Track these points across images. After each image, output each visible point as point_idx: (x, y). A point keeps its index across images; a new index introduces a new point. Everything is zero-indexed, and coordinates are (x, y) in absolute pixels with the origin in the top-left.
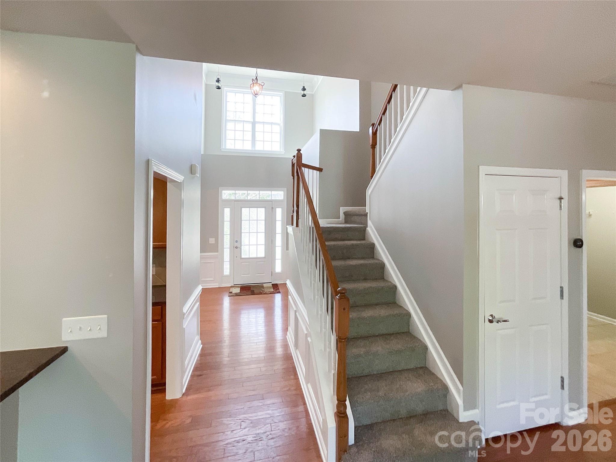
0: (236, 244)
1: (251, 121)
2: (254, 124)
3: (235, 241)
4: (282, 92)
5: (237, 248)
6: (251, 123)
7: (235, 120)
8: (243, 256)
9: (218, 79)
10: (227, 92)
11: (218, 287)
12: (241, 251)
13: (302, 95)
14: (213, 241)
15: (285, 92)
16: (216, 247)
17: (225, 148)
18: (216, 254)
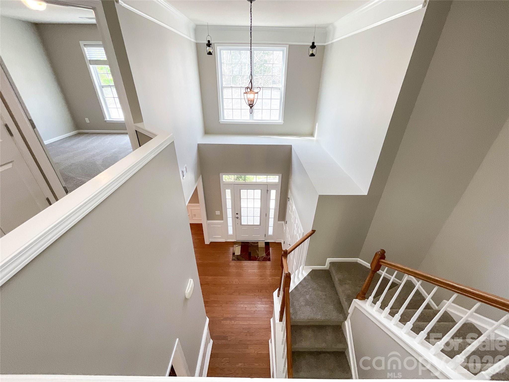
0: (237, 216)
3: (236, 214)
4: (285, 47)
8: (243, 223)
9: (209, 41)
10: (220, 50)
11: (224, 241)
12: (241, 220)
13: (310, 54)
14: (218, 213)
15: (289, 45)
16: (221, 217)
17: (224, 119)
18: (222, 221)
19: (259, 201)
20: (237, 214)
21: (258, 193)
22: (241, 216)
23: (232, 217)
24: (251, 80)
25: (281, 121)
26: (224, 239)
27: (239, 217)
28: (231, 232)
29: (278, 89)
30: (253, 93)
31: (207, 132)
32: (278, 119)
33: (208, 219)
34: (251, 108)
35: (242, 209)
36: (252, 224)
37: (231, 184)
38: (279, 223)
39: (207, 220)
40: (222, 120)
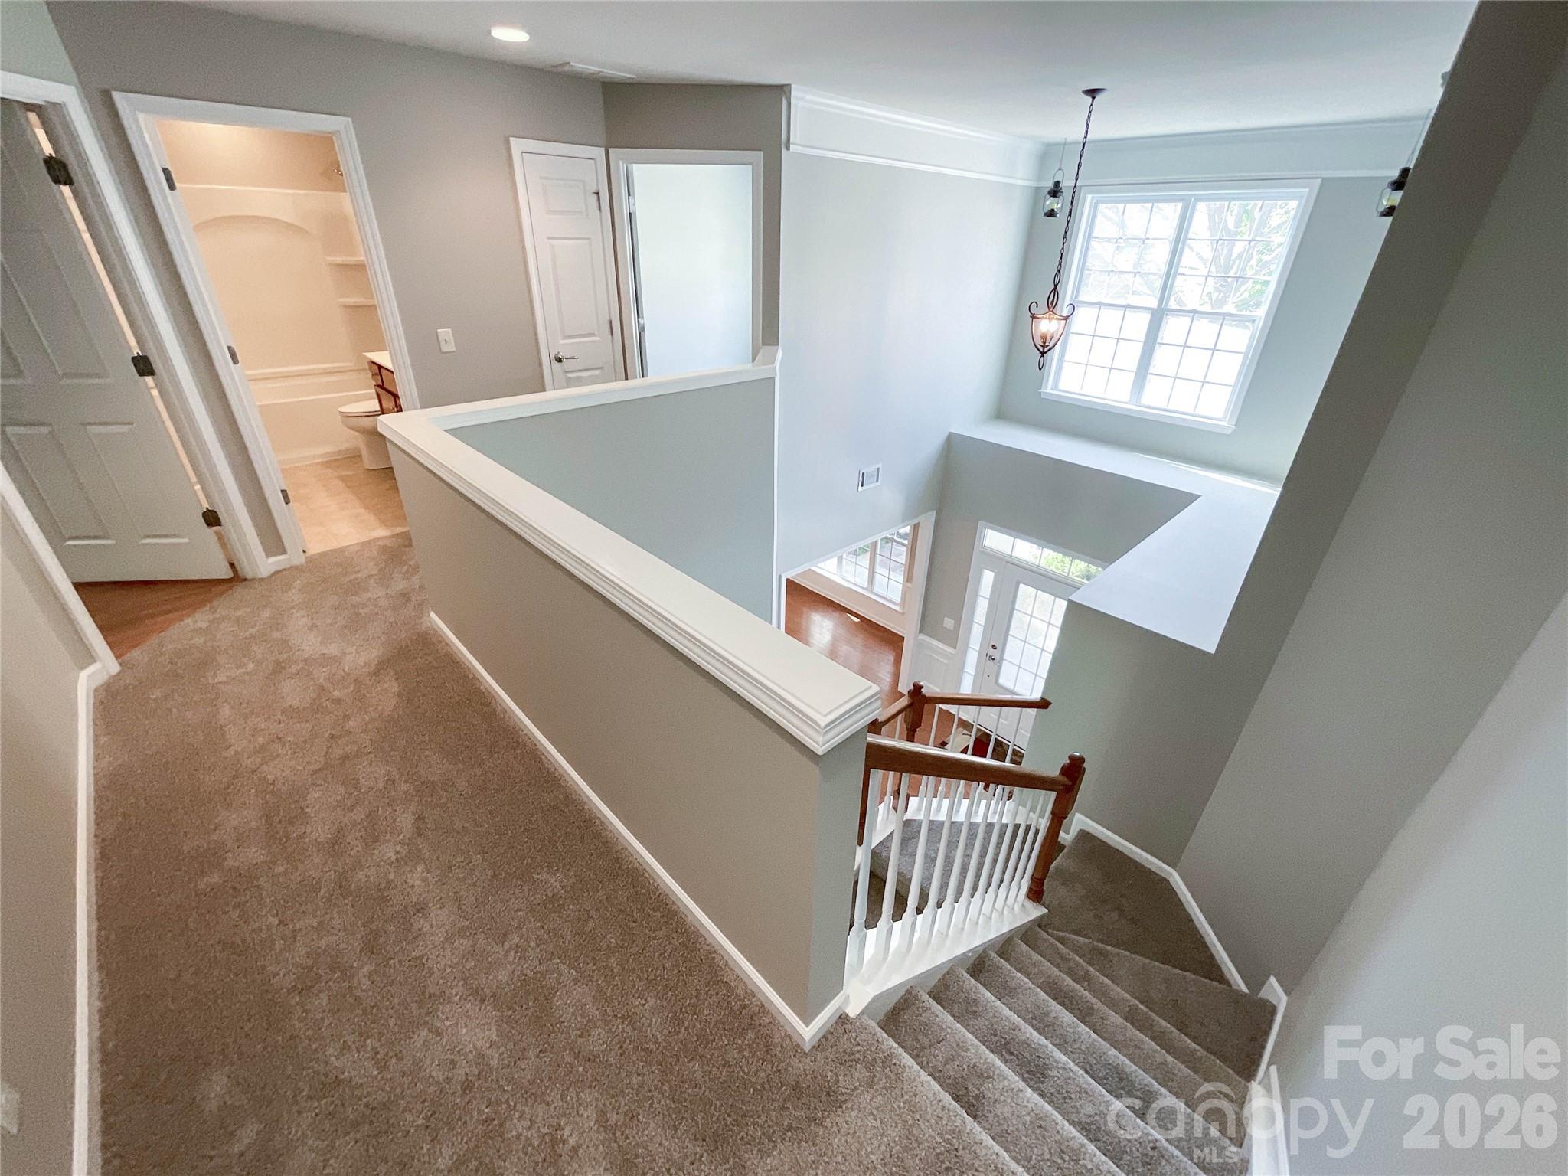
0: (991, 652)
3: (991, 645)
4: (1303, 186)
5: (993, 659)
8: (1001, 679)
9: (1057, 184)
10: (1097, 203)
12: (999, 668)
13: (1381, 209)
15: (1324, 180)
16: (952, 638)
17: (1055, 387)
18: (950, 650)
20: (994, 647)
21: (1058, 607)
22: (1002, 659)
23: (979, 651)
24: (1056, 286)
25: (1227, 424)
27: (997, 657)
29: (1249, 321)
30: (1056, 319)
31: (1002, 413)
32: (1220, 415)
33: (922, 629)
34: (1043, 356)
35: (1010, 639)
37: (1000, 559)
39: (921, 631)
40: (1048, 389)
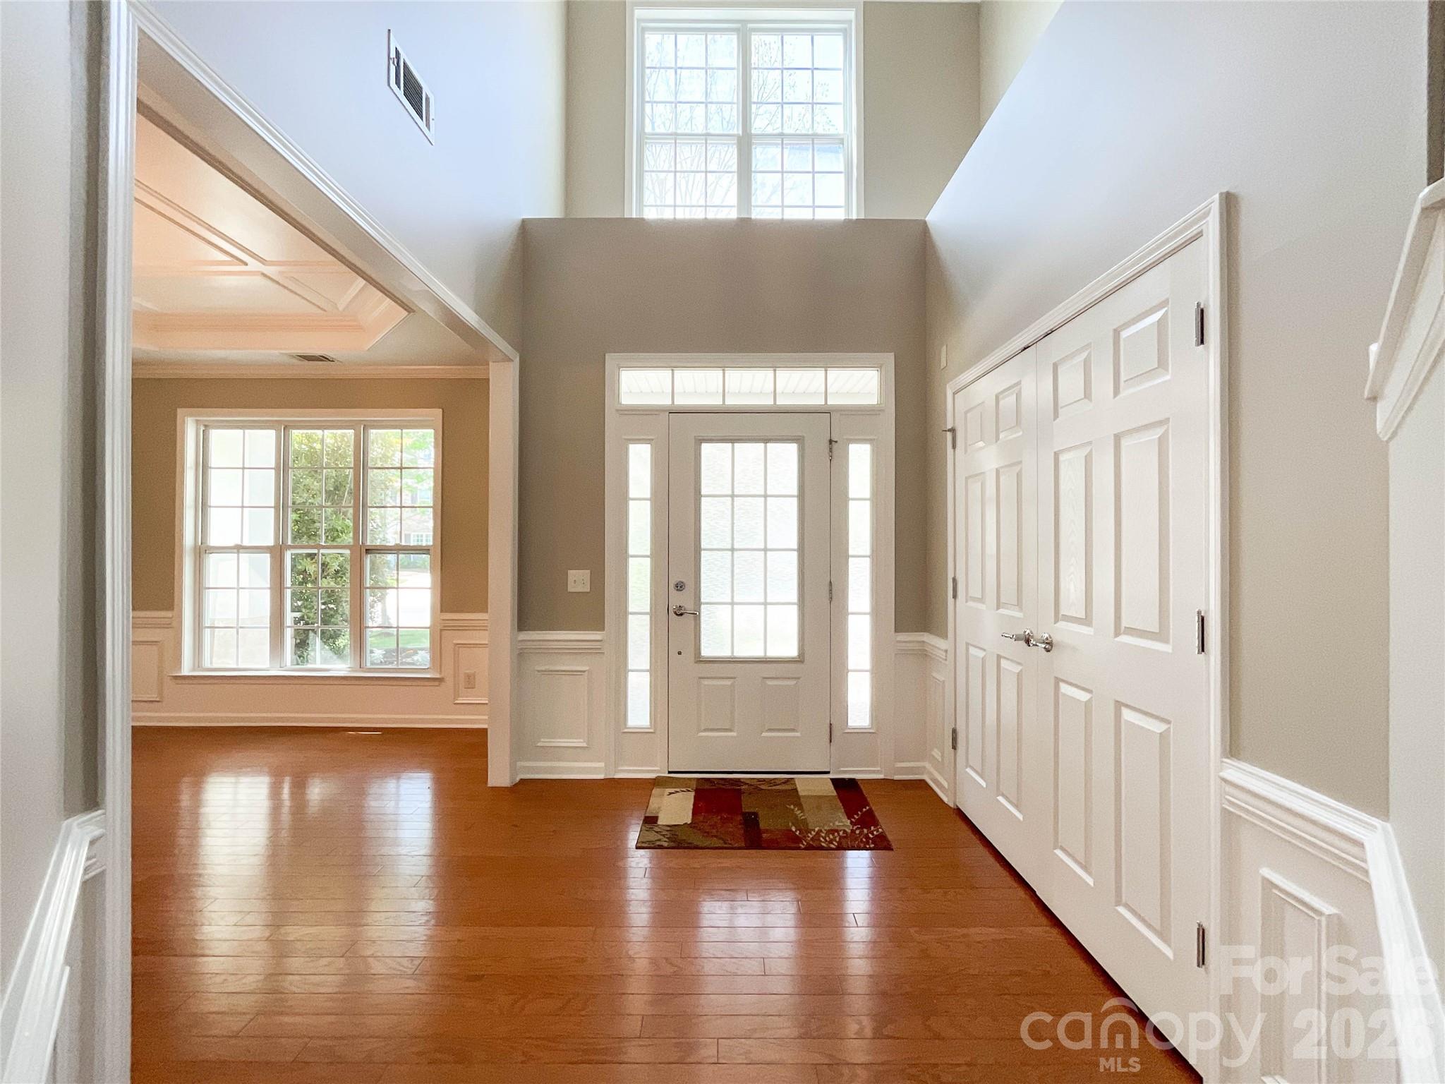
0: (677, 599)
1: (735, 132)
2: (745, 143)
5: (681, 614)
6: (736, 138)
7: (676, 134)
8: (706, 652)
11: (601, 776)
12: (697, 625)
14: (578, 580)
16: (594, 608)
18: (597, 636)
19: (791, 508)
20: (680, 587)
21: (785, 456)
22: (698, 601)
23: (654, 614)
26: (602, 764)
27: (689, 606)
28: (639, 713)
35: (705, 555)
36: (757, 652)
37: (656, 413)
38: (898, 639)
